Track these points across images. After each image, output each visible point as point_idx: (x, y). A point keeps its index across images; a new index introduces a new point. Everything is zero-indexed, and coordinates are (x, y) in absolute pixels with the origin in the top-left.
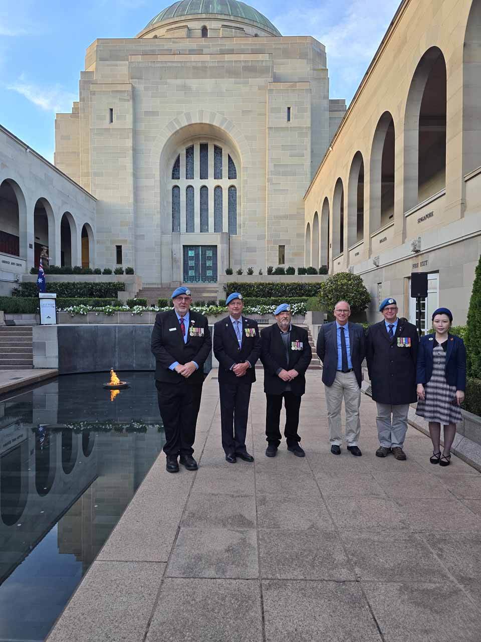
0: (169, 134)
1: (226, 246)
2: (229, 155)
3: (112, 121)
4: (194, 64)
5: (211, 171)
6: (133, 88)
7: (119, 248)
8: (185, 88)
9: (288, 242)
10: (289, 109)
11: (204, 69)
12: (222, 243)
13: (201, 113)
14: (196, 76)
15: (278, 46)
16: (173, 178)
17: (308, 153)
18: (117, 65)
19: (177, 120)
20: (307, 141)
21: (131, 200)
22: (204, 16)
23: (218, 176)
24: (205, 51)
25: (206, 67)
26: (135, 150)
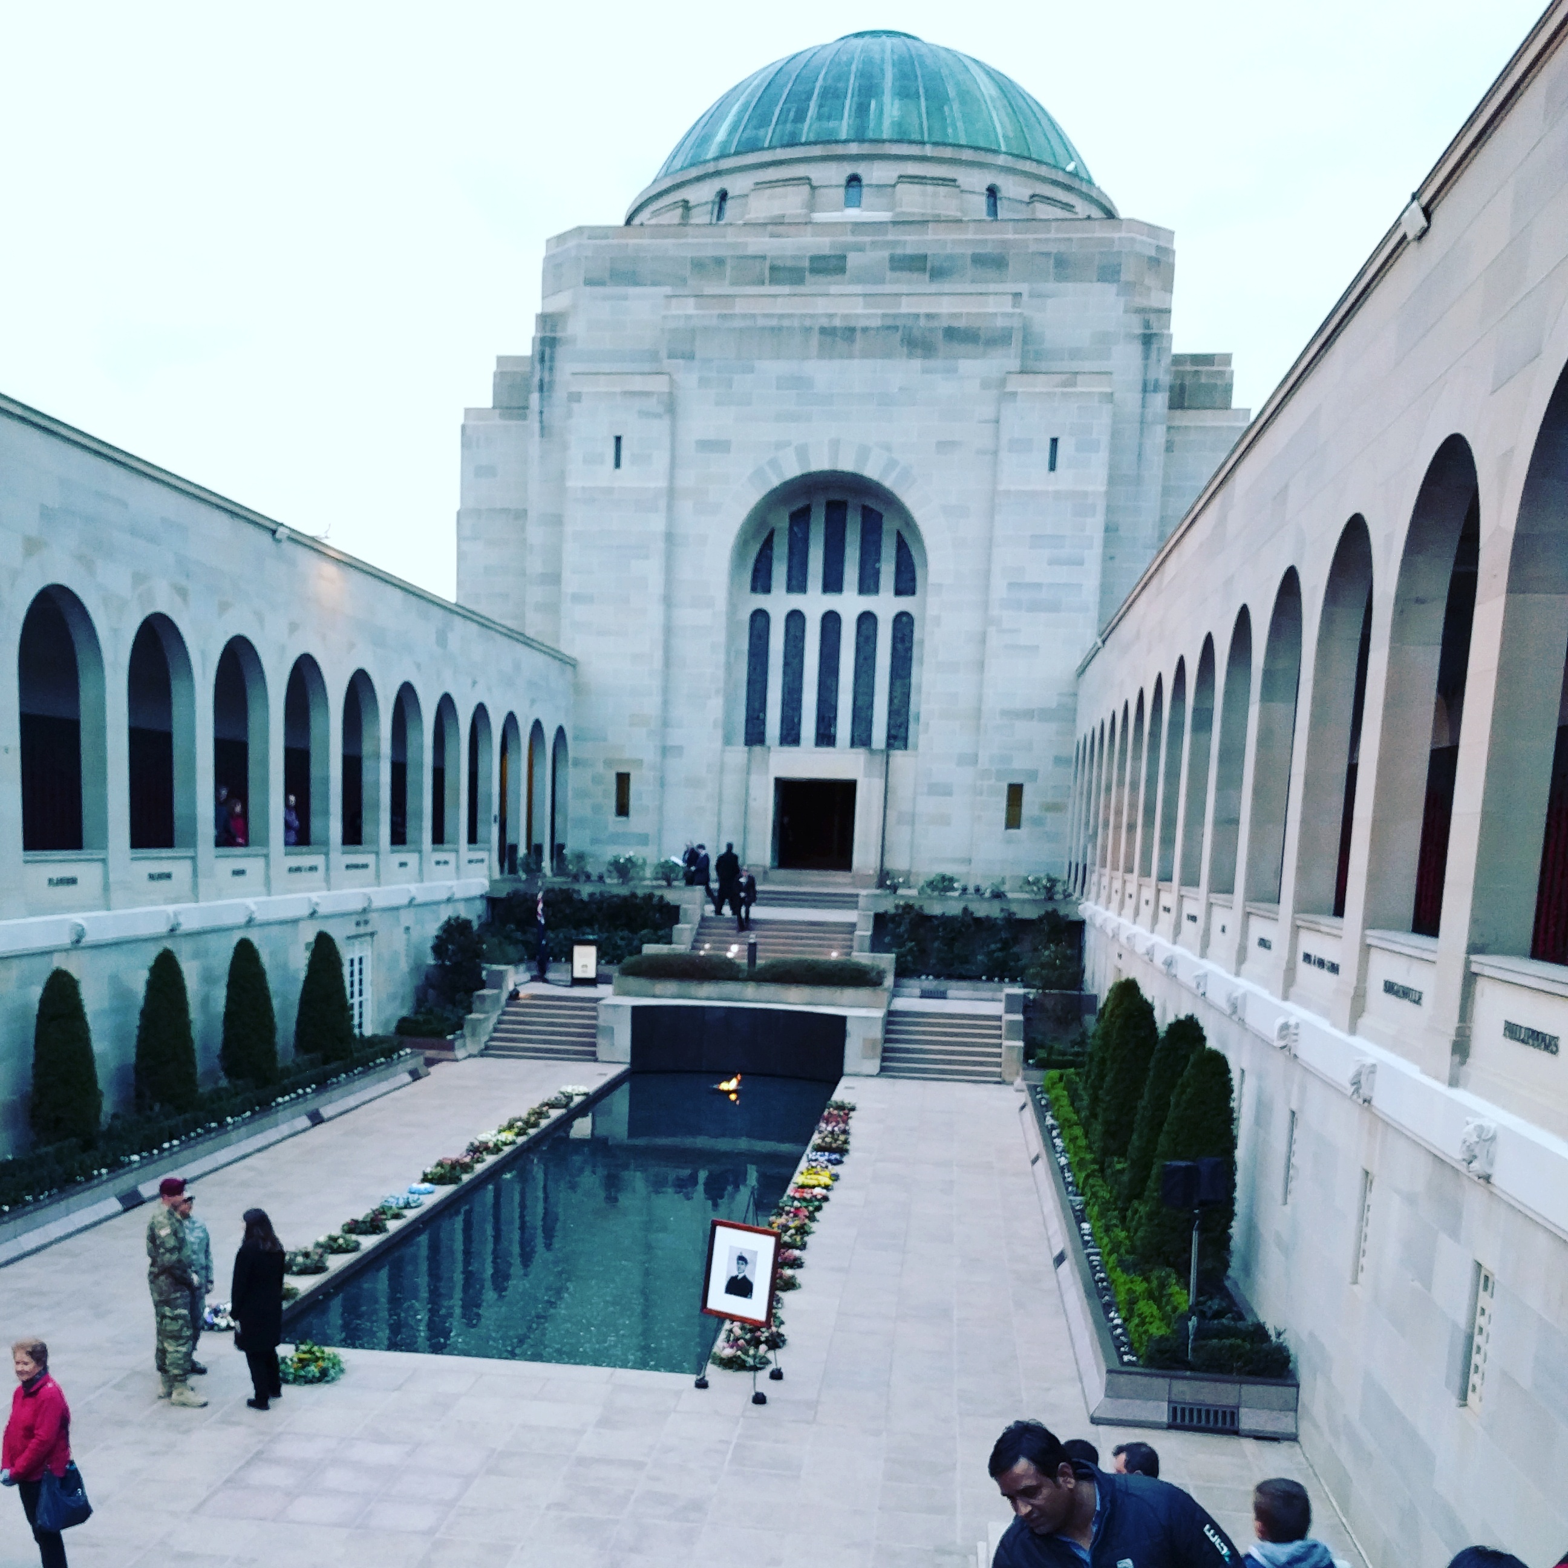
0: (753, 497)
1: (878, 784)
2: (899, 534)
3: (618, 465)
4: (825, 322)
5: (851, 573)
6: (672, 382)
7: (623, 780)
8: (799, 383)
9: (1033, 775)
10: (1054, 441)
11: (849, 333)
12: (868, 774)
13: (835, 445)
14: (825, 353)
15: (1044, 248)
16: (754, 589)
17: (1094, 555)
18: (625, 298)
19: (773, 463)
20: (1095, 526)
21: (658, 663)
22: (854, 149)
23: (868, 584)
24: (853, 260)
25: (852, 330)
26: (670, 538)
